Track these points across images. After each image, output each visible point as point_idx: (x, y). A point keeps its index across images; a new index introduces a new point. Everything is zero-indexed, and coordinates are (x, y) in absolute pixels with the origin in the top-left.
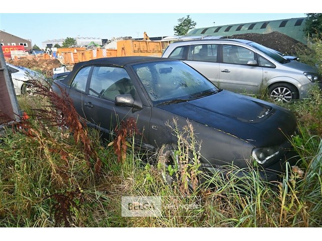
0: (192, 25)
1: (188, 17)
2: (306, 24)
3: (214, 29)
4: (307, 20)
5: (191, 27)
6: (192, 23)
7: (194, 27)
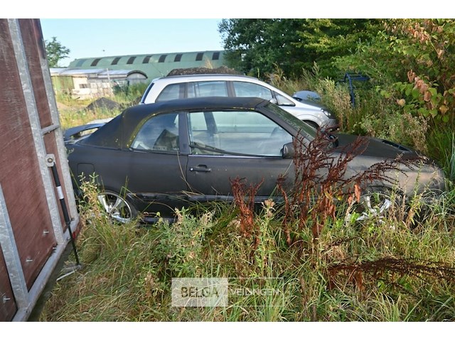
0: (63, 52)
1: (54, 39)
2: (226, 58)
3: (111, 61)
4: (224, 54)
5: (62, 55)
6: (62, 50)
7: (66, 55)
